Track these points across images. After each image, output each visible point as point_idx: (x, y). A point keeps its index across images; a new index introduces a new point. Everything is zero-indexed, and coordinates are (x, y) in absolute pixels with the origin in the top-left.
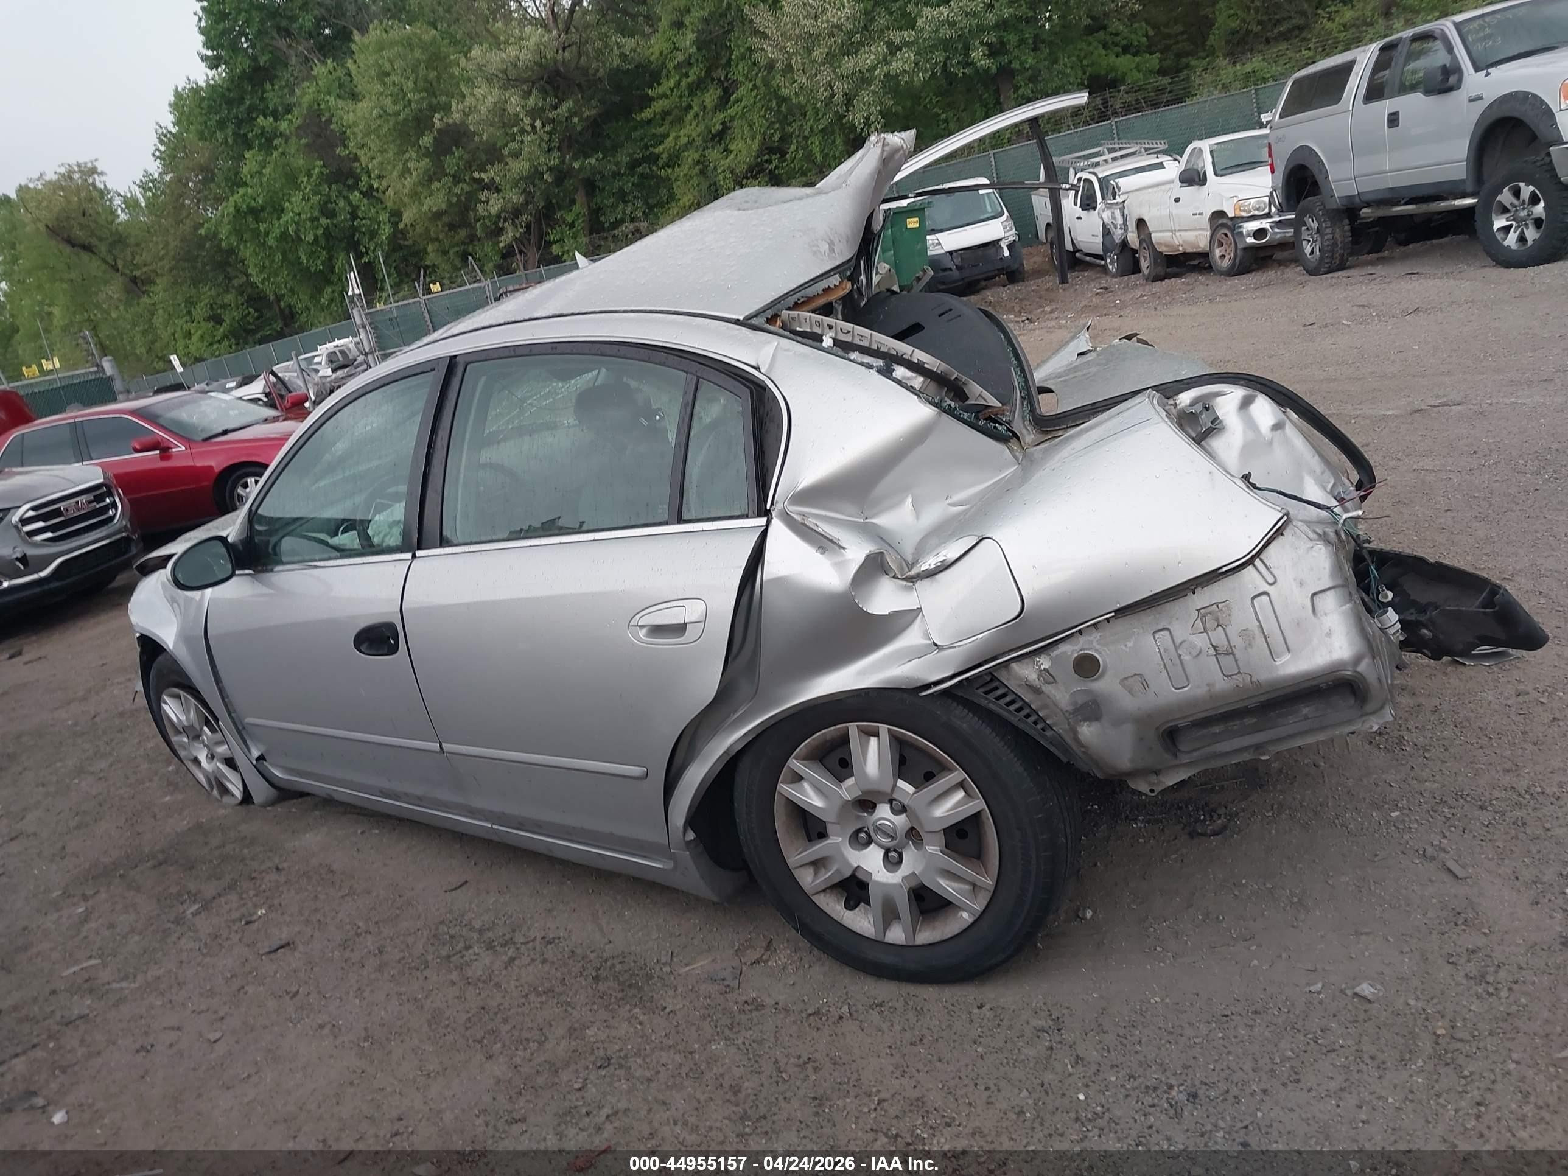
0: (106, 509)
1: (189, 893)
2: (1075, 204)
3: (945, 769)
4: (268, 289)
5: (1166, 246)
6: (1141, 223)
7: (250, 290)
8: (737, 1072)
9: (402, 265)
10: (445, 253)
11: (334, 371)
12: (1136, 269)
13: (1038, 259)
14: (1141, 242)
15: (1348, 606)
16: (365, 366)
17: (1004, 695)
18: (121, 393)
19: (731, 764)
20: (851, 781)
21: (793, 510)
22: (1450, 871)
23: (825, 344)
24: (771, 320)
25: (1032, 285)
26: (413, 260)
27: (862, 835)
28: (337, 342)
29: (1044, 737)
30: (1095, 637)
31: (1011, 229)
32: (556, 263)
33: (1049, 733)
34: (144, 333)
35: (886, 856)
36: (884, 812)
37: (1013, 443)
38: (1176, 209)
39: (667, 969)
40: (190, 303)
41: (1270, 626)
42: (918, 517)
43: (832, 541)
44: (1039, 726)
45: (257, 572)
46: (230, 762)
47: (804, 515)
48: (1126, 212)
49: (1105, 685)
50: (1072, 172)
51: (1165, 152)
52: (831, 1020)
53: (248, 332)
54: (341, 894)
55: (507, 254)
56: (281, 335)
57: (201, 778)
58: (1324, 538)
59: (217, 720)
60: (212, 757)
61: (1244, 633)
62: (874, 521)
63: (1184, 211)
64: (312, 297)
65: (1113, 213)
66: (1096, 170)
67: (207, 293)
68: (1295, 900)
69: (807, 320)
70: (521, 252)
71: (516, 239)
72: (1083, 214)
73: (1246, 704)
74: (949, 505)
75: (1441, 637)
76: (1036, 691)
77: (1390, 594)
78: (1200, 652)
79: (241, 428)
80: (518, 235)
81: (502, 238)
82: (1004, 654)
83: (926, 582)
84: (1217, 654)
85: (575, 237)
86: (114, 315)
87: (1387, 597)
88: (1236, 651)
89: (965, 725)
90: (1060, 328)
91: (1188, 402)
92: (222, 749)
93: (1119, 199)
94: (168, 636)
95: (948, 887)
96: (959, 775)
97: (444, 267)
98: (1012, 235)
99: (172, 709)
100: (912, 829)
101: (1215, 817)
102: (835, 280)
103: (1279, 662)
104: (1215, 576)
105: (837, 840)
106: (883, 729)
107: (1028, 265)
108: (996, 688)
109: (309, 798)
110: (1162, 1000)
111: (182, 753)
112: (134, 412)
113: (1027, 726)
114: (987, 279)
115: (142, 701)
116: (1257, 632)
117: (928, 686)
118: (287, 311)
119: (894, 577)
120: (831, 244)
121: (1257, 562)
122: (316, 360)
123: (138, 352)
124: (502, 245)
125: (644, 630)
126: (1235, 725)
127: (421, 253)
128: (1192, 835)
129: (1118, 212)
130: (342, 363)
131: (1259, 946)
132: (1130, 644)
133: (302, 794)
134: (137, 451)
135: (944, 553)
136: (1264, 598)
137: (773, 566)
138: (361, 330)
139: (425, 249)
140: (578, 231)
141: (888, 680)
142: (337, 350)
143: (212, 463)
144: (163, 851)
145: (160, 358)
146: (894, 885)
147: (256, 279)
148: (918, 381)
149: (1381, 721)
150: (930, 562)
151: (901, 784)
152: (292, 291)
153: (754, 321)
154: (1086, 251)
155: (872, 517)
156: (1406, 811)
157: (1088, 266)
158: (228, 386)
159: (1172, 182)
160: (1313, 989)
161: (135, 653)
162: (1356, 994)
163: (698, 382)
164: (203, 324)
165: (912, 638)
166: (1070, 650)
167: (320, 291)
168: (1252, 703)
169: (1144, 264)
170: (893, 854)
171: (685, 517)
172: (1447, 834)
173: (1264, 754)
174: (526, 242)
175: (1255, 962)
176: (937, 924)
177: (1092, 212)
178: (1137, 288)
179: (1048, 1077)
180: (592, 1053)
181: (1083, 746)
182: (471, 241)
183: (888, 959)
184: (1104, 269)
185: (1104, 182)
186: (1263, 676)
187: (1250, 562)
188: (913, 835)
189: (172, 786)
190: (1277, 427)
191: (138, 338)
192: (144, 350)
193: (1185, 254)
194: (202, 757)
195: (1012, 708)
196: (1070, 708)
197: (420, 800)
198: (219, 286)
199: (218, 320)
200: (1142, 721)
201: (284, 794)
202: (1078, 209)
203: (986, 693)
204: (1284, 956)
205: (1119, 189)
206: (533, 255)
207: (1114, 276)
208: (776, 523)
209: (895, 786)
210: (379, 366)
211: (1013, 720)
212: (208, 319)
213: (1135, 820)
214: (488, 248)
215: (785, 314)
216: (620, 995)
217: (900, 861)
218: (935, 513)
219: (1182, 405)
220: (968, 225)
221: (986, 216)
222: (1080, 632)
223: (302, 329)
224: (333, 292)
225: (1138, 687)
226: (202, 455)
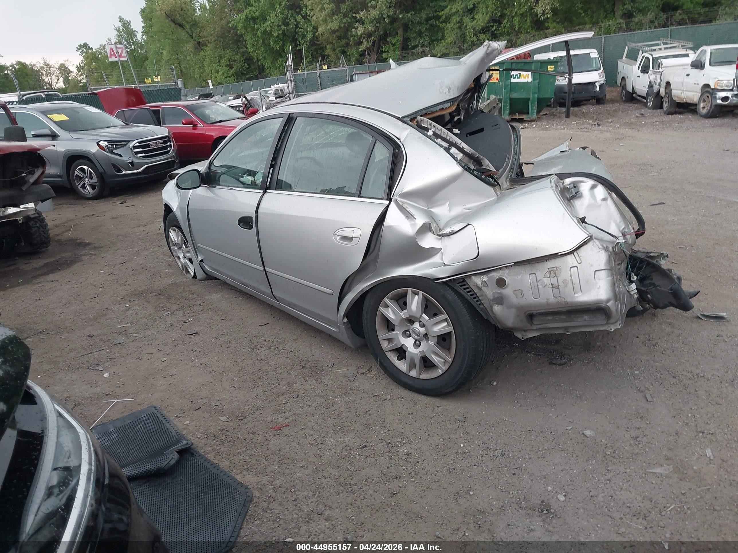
0: (166, 148)
1: (166, 307)
2: (638, 69)
3: (441, 313)
4: (254, 55)
5: (678, 97)
6: (668, 84)
7: (246, 55)
8: (342, 409)
9: (314, 53)
10: (334, 50)
11: (276, 98)
12: (661, 107)
13: (615, 94)
14: (666, 93)
15: (610, 278)
16: (288, 99)
17: (468, 288)
18: (183, 96)
19: (363, 296)
20: (406, 311)
21: (399, 199)
22: (646, 398)
23: (429, 134)
24: (412, 120)
25: (608, 107)
26: (320, 51)
27: (408, 333)
28: (280, 85)
29: (479, 307)
30: (507, 271)
31: (603, 77)
32: (384, 62)
33: (481, 306)
34: (200, 68)
35: (415, 342)
36: (417, 325)
37: (497, 188)
38: (687, 80)
39: (330, 369)
40: (221, 57)
41: (576, 280)
42: (450, 211)
43: (412, 215)
44: (478, 303)
45: (210, 187)
46: (191, 260)
47: (403, 202)
48: (662, 77)
49: (507, 291)
50: (641, 52)
51: (692, 49)
52: (382, 399)
53: (243, 74)
54: (221, 319)
55: (362, 55)
56: (257, 78)
57: (180, 264)
58: (606, 249)
59: (188, 243)
60: (185, 257)
61: (565, 281)
62: (431, 210)
63: (690, 81)
64: (273, 62)
65: (656, 77)
66: (653, 53)
67: (228, 53)
68: (579, 396)
69: (426, 122)
70: (369, 54)
71: (367, 48)
72: (641, 75)
73: (560, 310)
74: (464, 208)
75: (655, 299)
76: (480, 289)
77: (635, 278)
78: (546, 285)
79: (227, 121)
80: (368, 46)
81: (361, 47)
82: (470, 272)
83: (445, 238)
84: (553, 287)
85: (394, 51)
86: (188, 58)
87: (633, 278)
88: (560, 288)
89: (450, 297)
90: (607, 131)
91: (569, 183)
92: (188, 255)
93: (660, 70)
94: (174, 206)
95: (435, 359)
96: (445, 316)
97: (333, 57)
98: (602, 80)
99: (173, 235)
100: (426, 334)
101: (563, 358)
102: (447, 105)
103: (576, 295)
104: (556, 256)
105: (398, 333)
106: (420, 293)
107: (608, 96)
108: (465, 285)
109: (219, 281)
110: (508, 420)
111: (174, 254)
112: (186, 107)
113: (473, 302)
114: (585, 100)
115: (162, 231)
116: (570, 281)
117: (439, 279)
118: (261, 67)
119: (433, 234)
120: (449, 89)
121: (575, 253)
122: (269, 92)
123: (195, 76)
124: (360, 50)
125: (339, 237)
126: (557, 317)
127: (323, 48)
128: (551, 363)
129: (658, 76)
130: (280, 96)
131: (556, 409)
132: (520, 277)
133: (216, 279)
134: (184, 124)
135: (453, 227)
136: (576, 268)
137: (389, 221)
138: (289, 82)
139: (326, 47)
140: (396, 48)
141: (424, 274)
142: (279, 88)
143: (213, 134)
144: (161, 290)
145: (204, 81)
146: (415, 354)
147: (250, 50)
148: (460, 156)
149: (616, 328)
150: (448, 230)
151: (424, 315)
152: (264, 58)
153: (405, 119)
154: (638, 94)
155: (431, 208)
156: (642, 372)
157: (639, 102)
158: (230, 98)
159: (688, 65)
160: (568, 428)
161: (162, 210)
162: (583, 434)
163: (376, 141)
164: (224, 67)
165: (436, 259)
166: (496, 275)
167: (277, 60)
168: (563, 310)
169: (665, 105)
170: (418, 342)
171: (361, 195)
172: (653, 384)
173: (568, 332)
174: (371, 50)
175: (551, 414)
176: (429, 372)
177: (646, 74)
178: (659, 116)
179: (453, 436)
180: (293, 392)
181: (494, 314)
182: (347, 46)
183: (410, 382)
184: (645, 105)
185: (655, 60)
186: (569, 300)
187: (572, 252)
188: (426, 336)
189: (170, 266)
190: (604, 200)
191: (196, 70)
192: (198, 76)
193: (687, 103)
194: (181, 256)
195: (469, 294)
196: (492, 298)
197: (254, 288)
198: (234, 51)
199: (231, 67)
200: (520, 309)
201: (209, 277)
202: (639, 71)
203: (461, 286)
204: (564, 415)
205: (662, 64)
206: (374, 57)
207: (649, 109)
208: (393, 203)
209: (421, 316)
210: (295, 99)
211: (468, 298)
212: (226, 66)
213: (530, 353)
214: (354, 51)
215: (419, 117)
216: (310, 375)
217: (419, 346)
218: (457, 211)
219: (566, 184)
220: (582, 72)
221: (591, 69)
222: (500, 268)
223: (266, 77)
224: (282, 61)
225: (519, 295)
226: (209, 130)
